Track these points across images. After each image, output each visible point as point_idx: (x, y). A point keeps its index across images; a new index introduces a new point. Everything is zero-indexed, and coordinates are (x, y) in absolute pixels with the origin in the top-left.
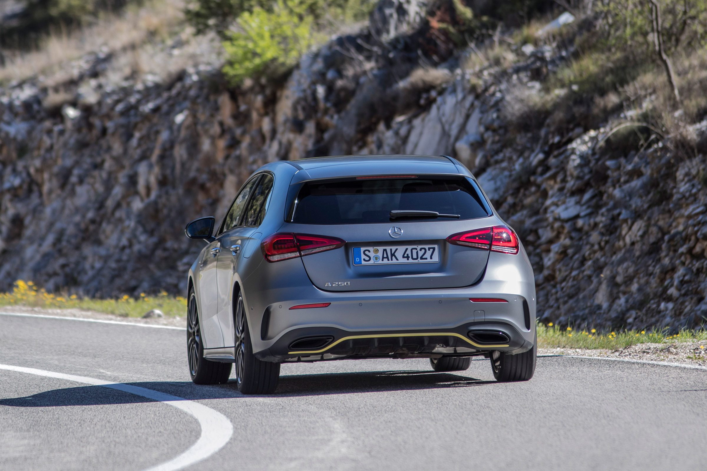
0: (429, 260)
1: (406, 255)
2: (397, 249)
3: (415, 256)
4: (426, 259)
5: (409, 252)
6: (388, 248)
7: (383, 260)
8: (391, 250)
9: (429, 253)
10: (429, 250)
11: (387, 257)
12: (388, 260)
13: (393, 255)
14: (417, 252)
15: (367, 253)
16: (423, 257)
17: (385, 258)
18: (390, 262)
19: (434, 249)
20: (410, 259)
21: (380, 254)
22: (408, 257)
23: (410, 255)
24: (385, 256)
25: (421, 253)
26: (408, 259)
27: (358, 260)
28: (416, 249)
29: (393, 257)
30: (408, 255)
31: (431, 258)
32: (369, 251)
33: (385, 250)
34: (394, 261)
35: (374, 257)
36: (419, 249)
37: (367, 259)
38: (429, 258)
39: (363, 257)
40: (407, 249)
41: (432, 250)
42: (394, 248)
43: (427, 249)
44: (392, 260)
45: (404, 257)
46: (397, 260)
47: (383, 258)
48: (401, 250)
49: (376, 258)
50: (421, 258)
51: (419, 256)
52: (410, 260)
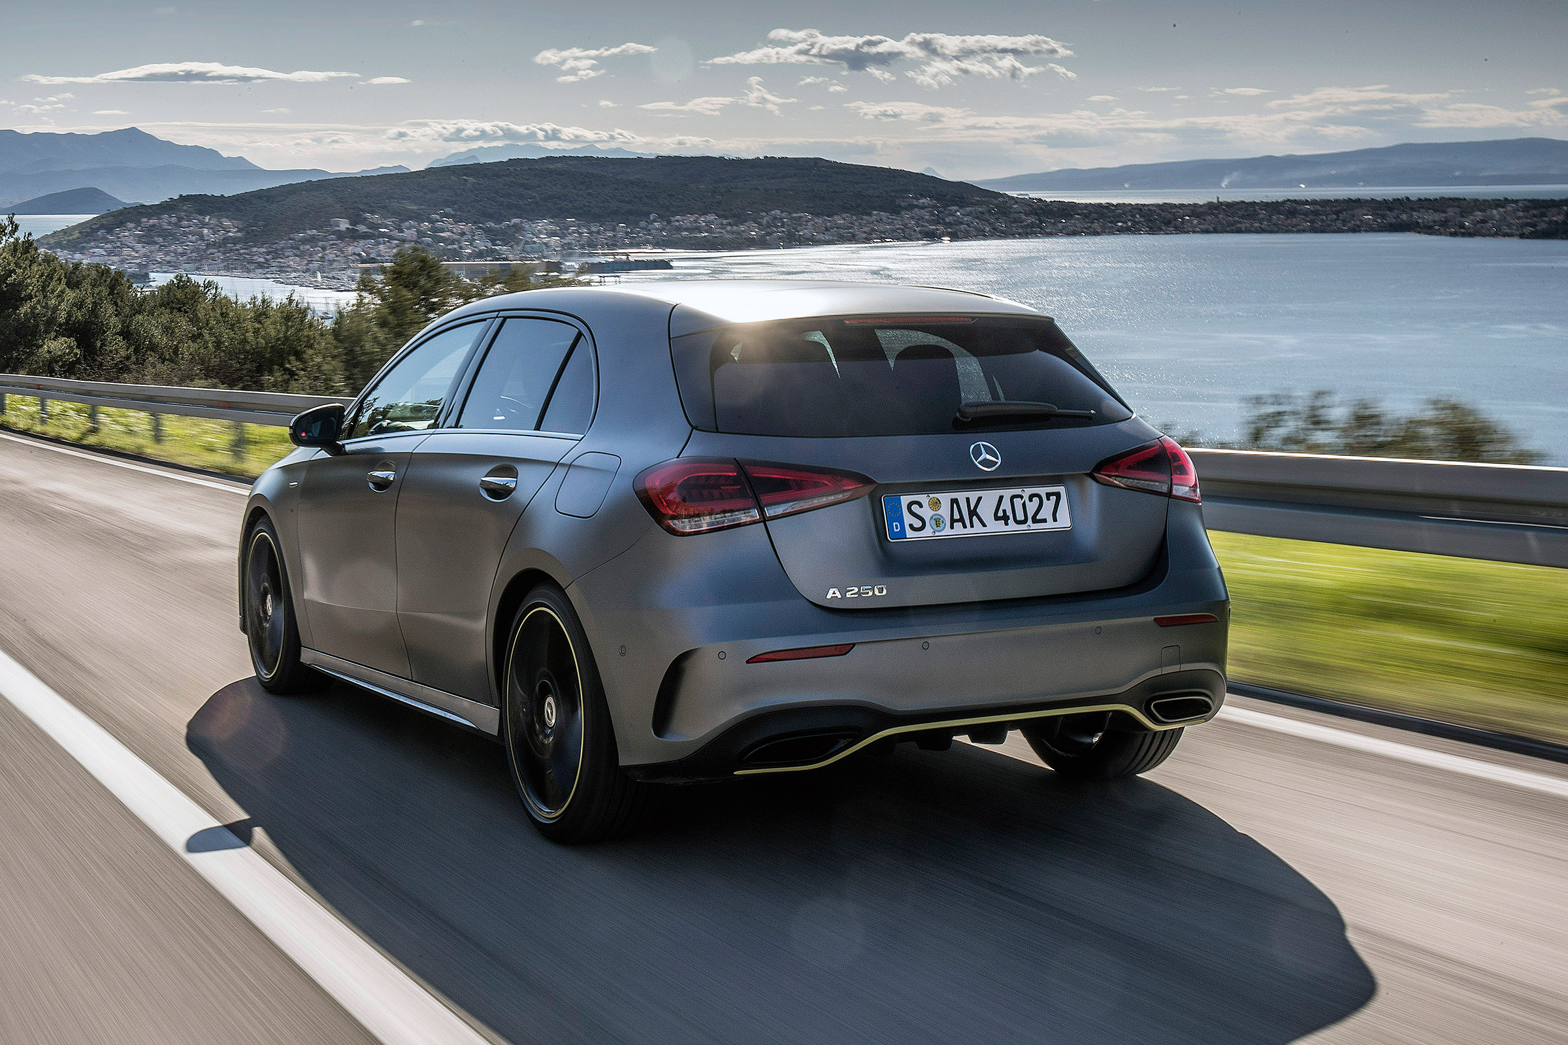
0: (1050, 525)
1: (1000, 514)
2: (980, 499)
3: (1020, 517)
4: (1044, 521)
5: (1006, 505)
6: (961, 496)
7: (952, 527)
8: (968, 499)
9: (1049, 505)
10: (1048, 499)
11: (962, 520)
12: (965, 527)
13: (973, 513)
14: (1024, 505)
15: (915, 508)
16: (1038, 517)
17: (957, 521)
18: (969, 530)
19: (1058, 495)
20: (1011, 521)
21: (944, 511)
22: (1005, 518)
23: (1009, 513)
24: (956, 516)
25: (1032, 507)
26: (1007, 524)
27: (897, 528)
28: (1021, 497)
29: (975, 519)
30: (1004, 511)
31: (1055, 520)
32: (921, 506)
33: (954, 501)
34: (978, 529)
35: (931, 518)
36: (1026, 498)
37: (918, 524)
38: (1050, 519)
39: (908, 519)
40: (1001, 498)
41: (1053, 498)
42: (973, 495)
43: (1044, 497)
44: (972, 526)
45: (997, 518)
46: (984, 525)
47: (953, 521)
48: (988, 499)
49: (938, 522)
50: (1035, 521)
51: (1030, 515)
52: (1012, 527)
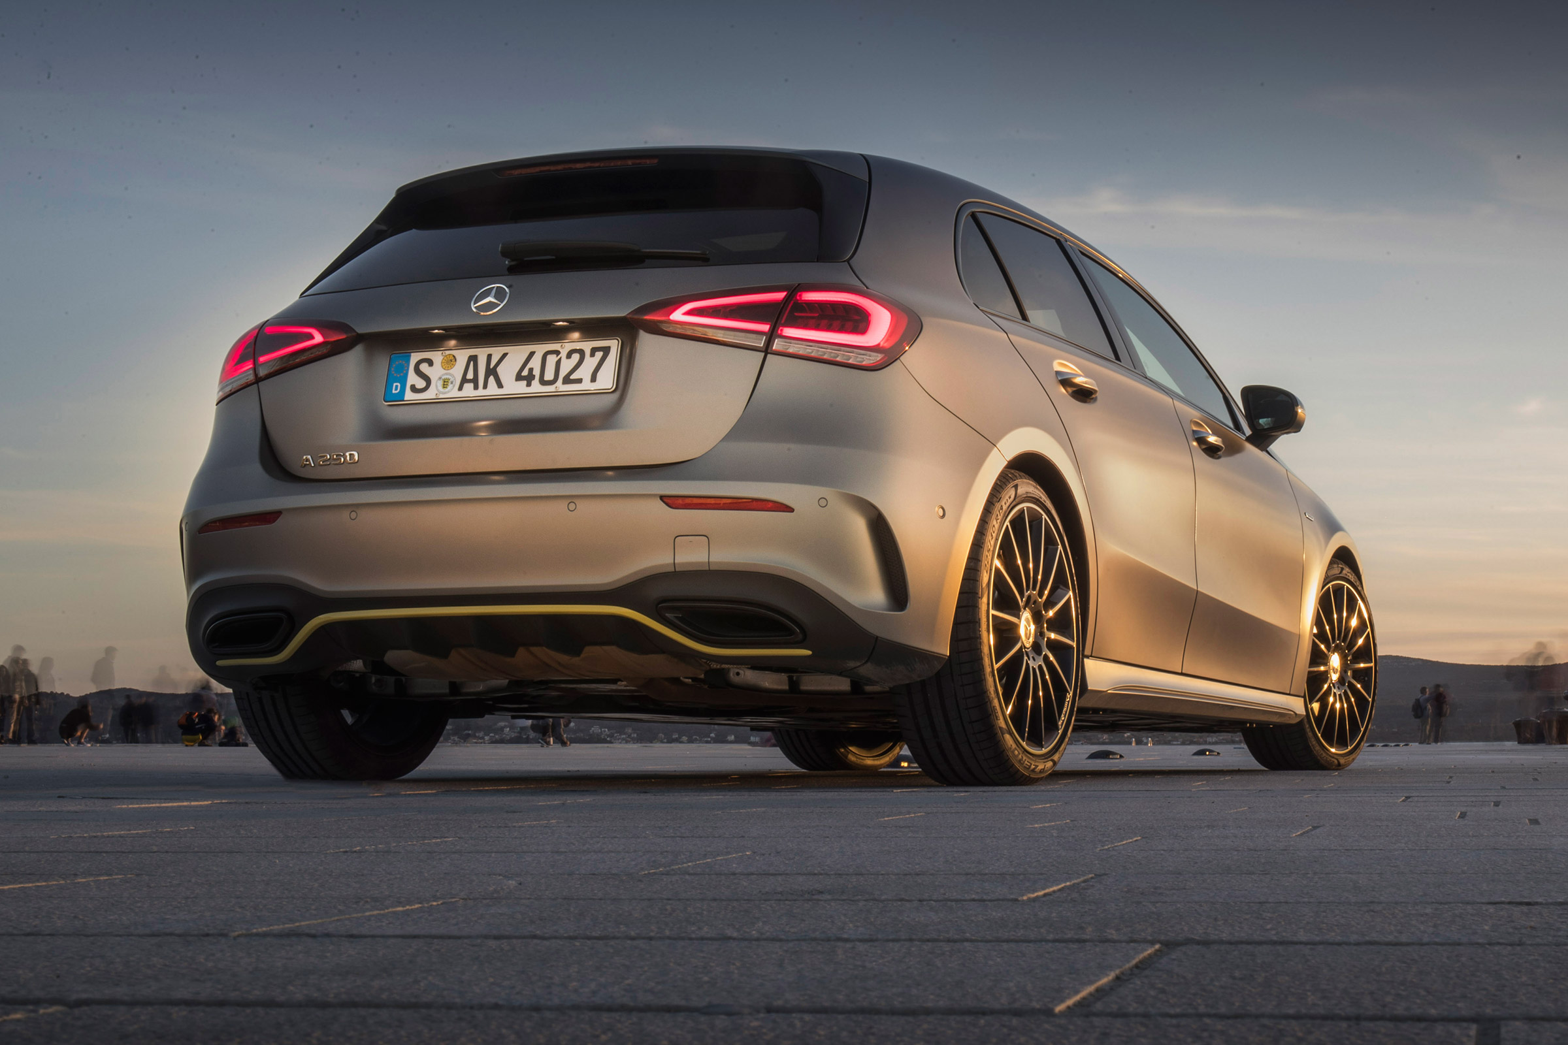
0: (587, 385)
1: (525, 373)
2: (505, 355)
3: (549, 376)
4: (579, 381)
5: (536, 363)
6: (482, 353)
7: (460, 389)
8: (489, 357)
9: (590, 363)
10: (592, 355)
11: (475, 381)
12: (476, 387)
13: (491, 372)
14: (558, 363)
15: (424, 367)
16: (572, 377)
17: (469, 381)
18: (481, 392)
19: (606, 350)
20: (536, 382)
21: (457, 372)
22: (529, 379)
23: (537, 372)
24: (470, 376)
25: (567, 366)
26: (529, 385)
27: (396, 389)
28: (557, 353)
29: (491, 379)
30: (531, 370)
31: (593, 379)
32: (430, 363)
33: (473, 359)
34: (492, 389)
35: (440, 378)
36: (563, 354)
37: (421, 384)
38: (587, 378)
39: (413, 379)
40: (532, 354)
41: (599, 355)
42: (497, 352)
43: (588, 353)
44: (485, 387)
45: (519, 377)
46: (500, 385)
47: (464, 380)
48: (515, 356)
49: (445, 384)
50: (567, 380)
51: (562, 374)
52: (536, 387)
